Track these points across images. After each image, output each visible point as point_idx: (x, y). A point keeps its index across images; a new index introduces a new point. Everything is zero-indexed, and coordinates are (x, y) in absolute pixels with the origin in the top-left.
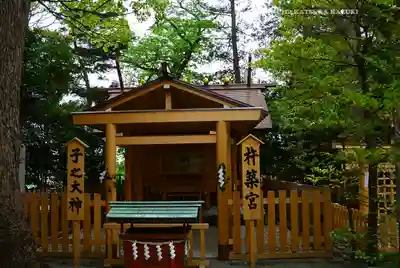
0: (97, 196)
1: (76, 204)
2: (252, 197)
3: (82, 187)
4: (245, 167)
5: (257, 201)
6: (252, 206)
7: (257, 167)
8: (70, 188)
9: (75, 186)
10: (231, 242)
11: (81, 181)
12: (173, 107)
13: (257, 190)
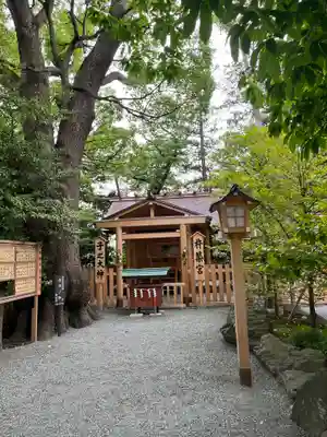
0: (111, 270)
1: (101, 274)
2: (200, 267)
3: (104, 264)
4: (196, 250)
5: (203, 269)
6: (200, 272)
7: (202, 250)
8: (97, 264)
9: (100, 263)
10: (190, 295)
11: (103, 261)
12: (155, 215)
13: (203, 263)
